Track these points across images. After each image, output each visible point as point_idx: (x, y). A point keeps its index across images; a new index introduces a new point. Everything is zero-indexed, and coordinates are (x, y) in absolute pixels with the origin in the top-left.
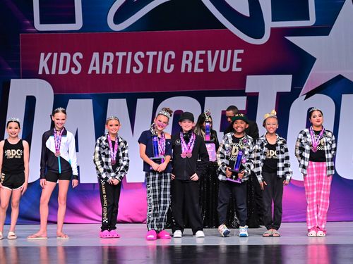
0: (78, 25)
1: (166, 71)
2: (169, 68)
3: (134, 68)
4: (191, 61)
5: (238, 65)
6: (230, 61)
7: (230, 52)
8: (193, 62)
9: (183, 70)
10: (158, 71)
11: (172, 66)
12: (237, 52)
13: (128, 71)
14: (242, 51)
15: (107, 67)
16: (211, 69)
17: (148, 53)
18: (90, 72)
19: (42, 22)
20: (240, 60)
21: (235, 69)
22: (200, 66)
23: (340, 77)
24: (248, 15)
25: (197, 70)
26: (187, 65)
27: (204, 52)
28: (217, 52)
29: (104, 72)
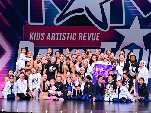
0: (43, 23)
1: (73, 40)
2: (74, 39)
3: (62, 38)
4: (82, 37)
5: (98, 38)
6: (95, 37)
7: (95, 34)
8: (83, 37)
9: (79, 40)
10: (71, 40)
11: (75, 38)
12: (98, 34)
13: (60, 40)
14: (99, 34)
15: (53, 38)
16: (89, 39)
17: (67, 33)
18: (47, 39)
19: (31, 22)
20: (99, 37)
21: (97, 40)
22: (85, 38)
23: (133, 44)
24: (102, 21)
25: (84, 40)
26: (80, 38)
27: (86, 34)
28: (91, 34)
29: (52, 39)
